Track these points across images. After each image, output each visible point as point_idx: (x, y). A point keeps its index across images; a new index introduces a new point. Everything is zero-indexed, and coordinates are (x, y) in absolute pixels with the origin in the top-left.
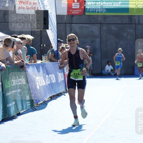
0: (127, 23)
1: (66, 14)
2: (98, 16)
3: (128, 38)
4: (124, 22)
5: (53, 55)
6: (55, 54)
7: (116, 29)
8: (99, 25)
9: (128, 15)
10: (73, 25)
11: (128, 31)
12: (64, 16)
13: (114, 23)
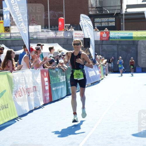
0: (132, 45)
1: (99, 40)
2: (116, 41)
3: (132, 52)
4: (130, 44)
7: (126, 48)
8: (117, 45)
9: (133, 41)
10: (103, 45)
11: (132, 48)
12: (98, 41)
13: (125, 45)
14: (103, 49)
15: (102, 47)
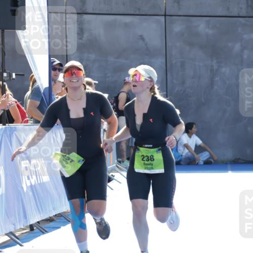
0: (241, 15)
3: (245, 57)
5: (38, 103)
6: (42, 101)
7: (211, 32)
10: (85, 16)
11: (245, 36)
13: (206, 15)
14: (86, 35)
15: (80, 24)
